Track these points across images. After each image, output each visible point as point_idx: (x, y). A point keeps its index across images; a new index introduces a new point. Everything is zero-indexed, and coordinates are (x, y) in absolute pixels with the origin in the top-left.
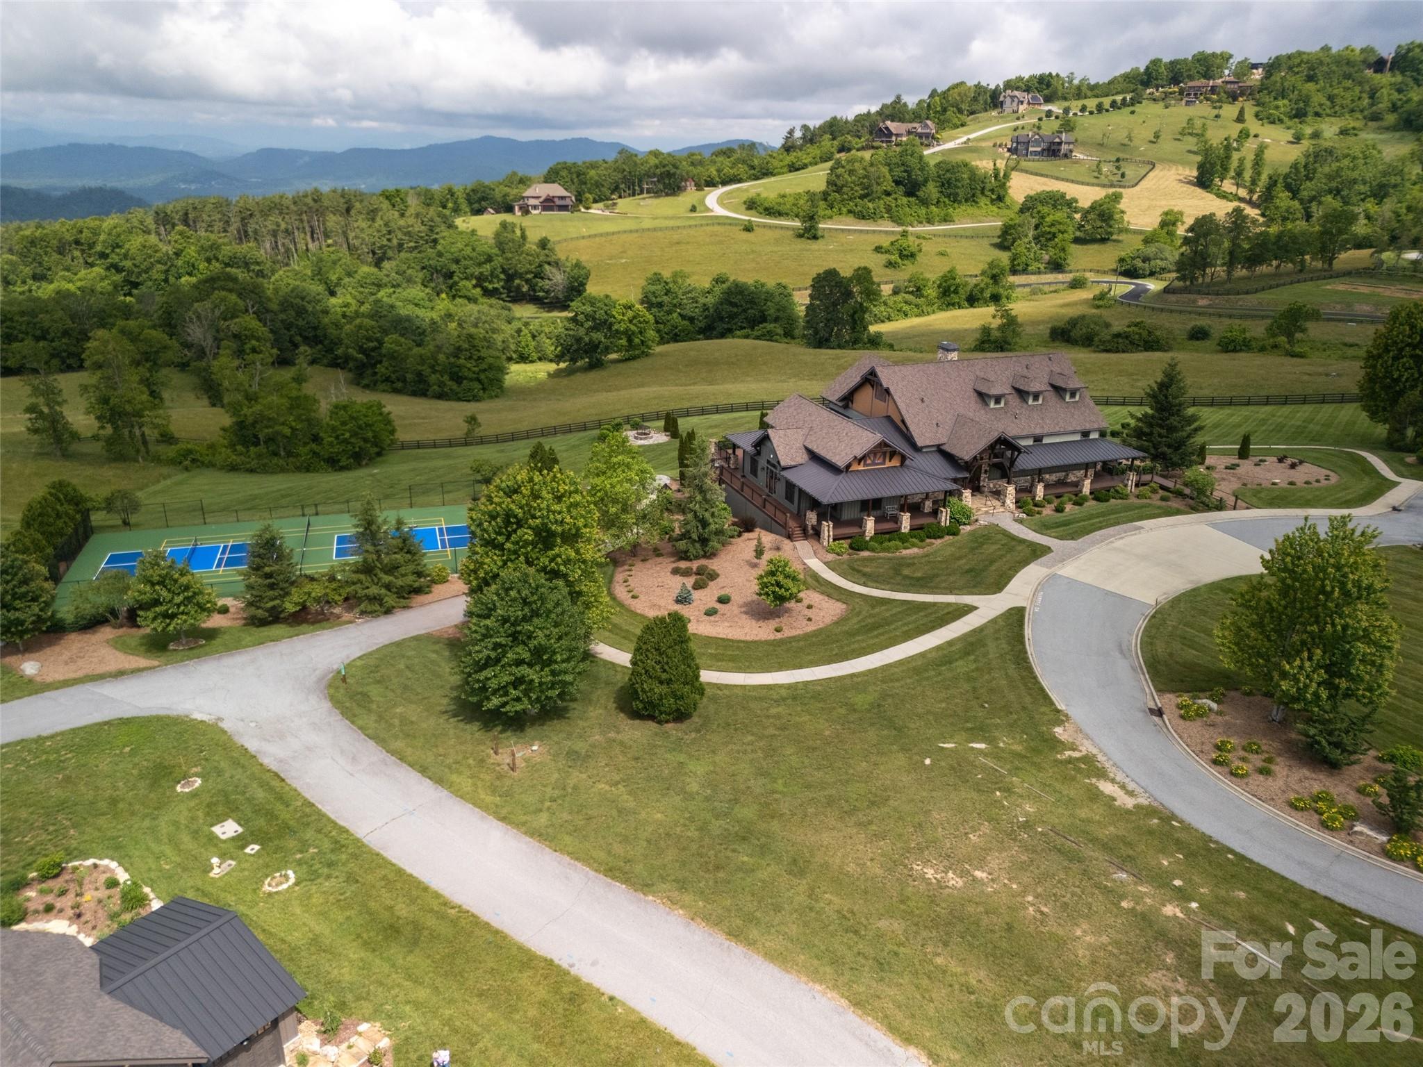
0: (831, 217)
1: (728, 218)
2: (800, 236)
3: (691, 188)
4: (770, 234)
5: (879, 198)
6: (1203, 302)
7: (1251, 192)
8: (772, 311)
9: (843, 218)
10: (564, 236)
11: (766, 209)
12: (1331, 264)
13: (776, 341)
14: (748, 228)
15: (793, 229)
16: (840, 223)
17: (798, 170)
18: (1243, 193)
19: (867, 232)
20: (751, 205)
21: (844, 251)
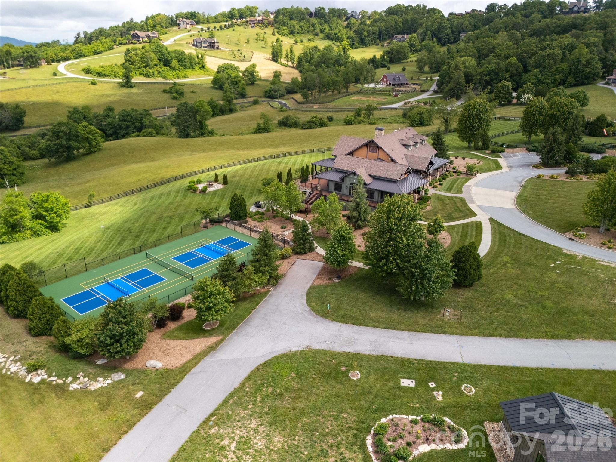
0: (134, 76)
1: (78, 78)
2: (123, 86)
3: (44, 63)
4: (106, 86)
5: (153, 67)
6: (316, 107)
7: (293, 63)
8: (147, 123)
9: (138, 77)
11: (97, 73)
12: (347, 90)
13: (155, 136)
14: (93, 83)
15: (118, 83)
16: (139, 79)
17: (98, 54)
18: (290, 64)
20: (88, 71)
21: (149, 93)
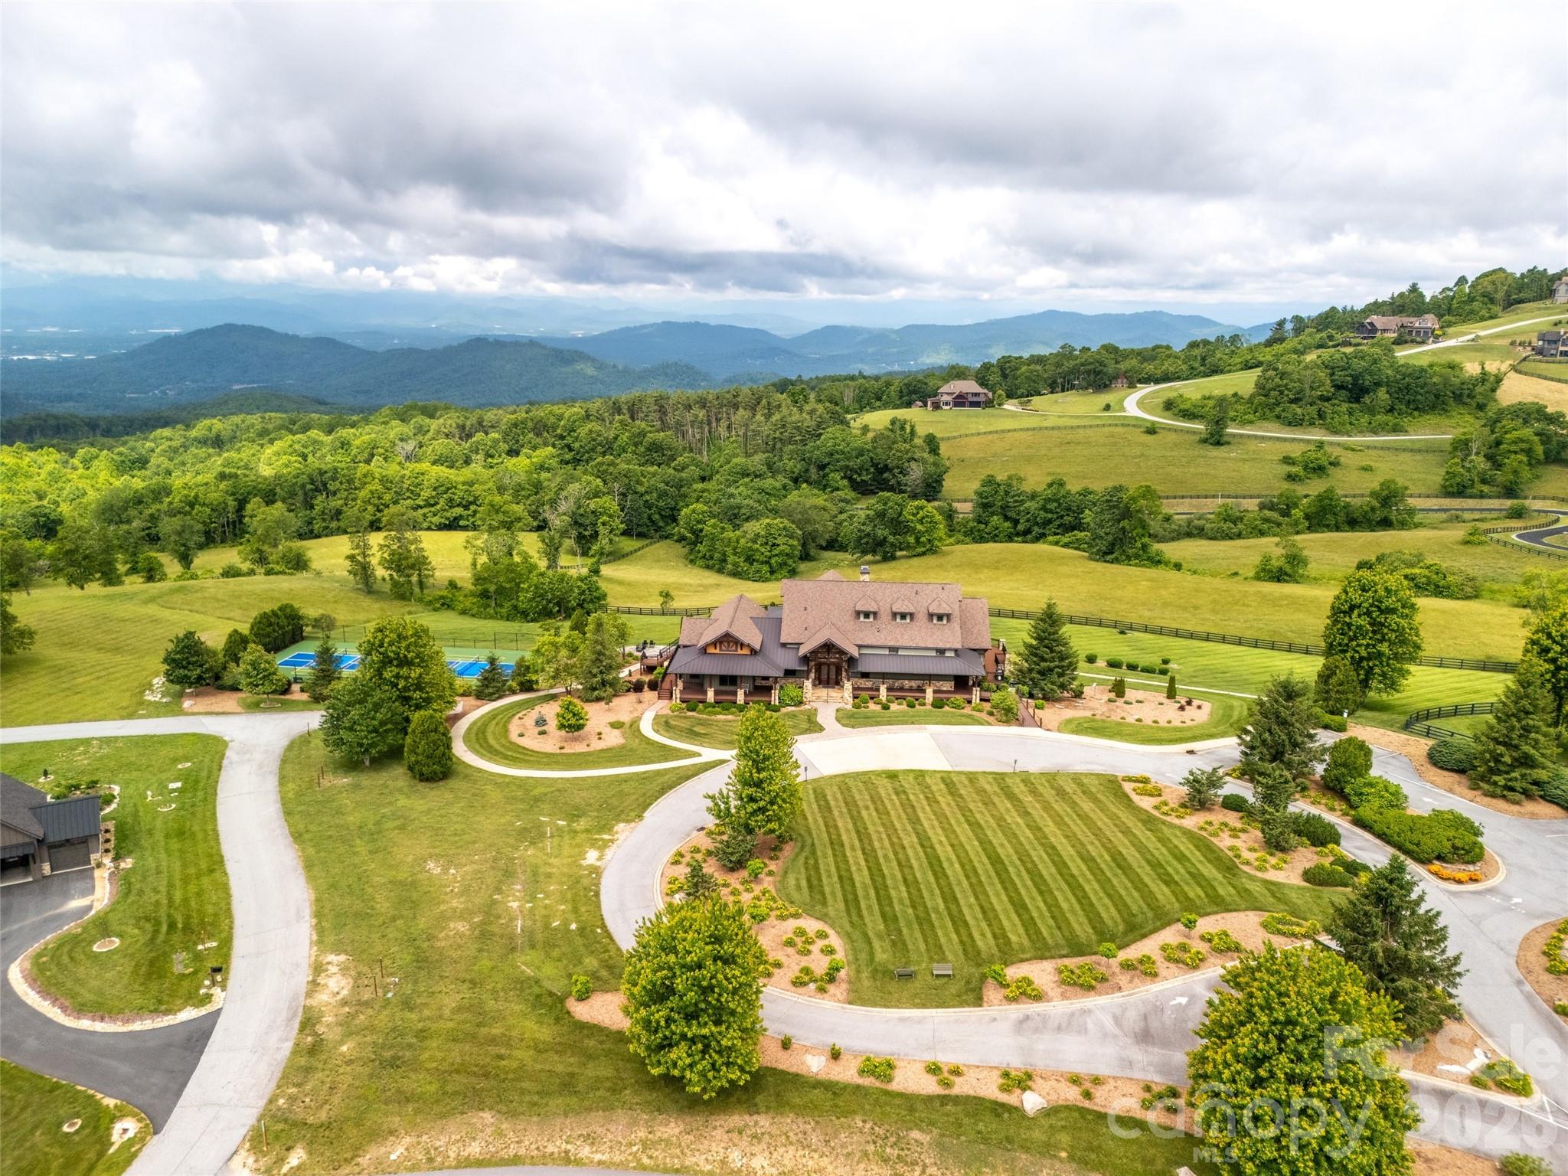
0: (1251, 422)
2: (1205, 441)
3: (1122, 385)
4: (1172, 437)
5: (1312, 404)
9: (1266, 424)
10: (962, 432)
11: (1182, 410)
14: (1152, 431)
15: (1194, 432)
16: (1260, 429)
19: (1285, 440)
20: (1169, 405)
21: (1244, 460)
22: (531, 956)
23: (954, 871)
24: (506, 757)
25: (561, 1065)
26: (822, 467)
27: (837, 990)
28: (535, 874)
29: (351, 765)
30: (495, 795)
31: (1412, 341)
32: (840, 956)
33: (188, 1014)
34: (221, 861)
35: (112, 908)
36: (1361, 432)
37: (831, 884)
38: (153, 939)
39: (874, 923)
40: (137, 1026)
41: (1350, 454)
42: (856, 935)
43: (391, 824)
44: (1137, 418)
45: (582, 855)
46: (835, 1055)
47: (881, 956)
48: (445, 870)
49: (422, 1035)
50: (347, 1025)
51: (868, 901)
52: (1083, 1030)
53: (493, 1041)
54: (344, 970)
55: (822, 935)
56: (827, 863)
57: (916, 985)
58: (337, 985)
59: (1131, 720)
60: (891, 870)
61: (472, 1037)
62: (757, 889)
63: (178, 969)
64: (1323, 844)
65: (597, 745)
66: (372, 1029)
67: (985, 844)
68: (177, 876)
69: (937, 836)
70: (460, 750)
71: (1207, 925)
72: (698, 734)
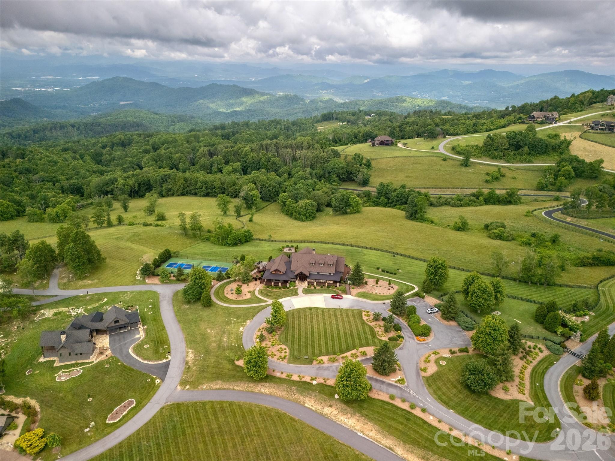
0: (480, 157)
2: (462, 165)
3: (441, 137)
4: (451, 162)
9: (485, 158)
10: (381, 156)
14: (446, 159)
15: (458, 160)
17: (488, 131)
19: (489, 165)
21: (473, 173)
22: (228, 351)
23: (316, 335)
24: (223, 300)
25: (233, 373)
26: (329, 173)
27: (285, 361)
28: (229, 333)
29: (189, 302)
30: (221, 312)
31: (547, 123)
32: (287, 354)
33: (164, 361)
34: (164, 327)
35: (145, 338)
36: (517, 162)
37: (290, 337)
38: (155, 345)
39: (296, 347)
40: (156, 363)
41: (510, 172)
42: (292, 349)
43: (199, 319)
44: (442, 153)
45: (239, 328)
46: (282, 373)
47: (296, 354)
48: (211, 331)
49: (208, 366)
50: (194, 363)
51: (296, 342)
52: (329, 370)
53: (221, 368)
54: (192, 353)
55: (285, 349)
56: (290, 332)
57: (301, 360)
58: (191, 356)
59: (374, 293)
60: (303, 334)
61: (217, 367)
62: (275, 338)
63: (161, 352)
64: (397, 331)
65: (245, 298)
66: (199, 365)
67: (325, 328)
68: (157, 331)
69: (315, 326)
70: (214, 298)
71: (361, 349)
72: (269, 295)
